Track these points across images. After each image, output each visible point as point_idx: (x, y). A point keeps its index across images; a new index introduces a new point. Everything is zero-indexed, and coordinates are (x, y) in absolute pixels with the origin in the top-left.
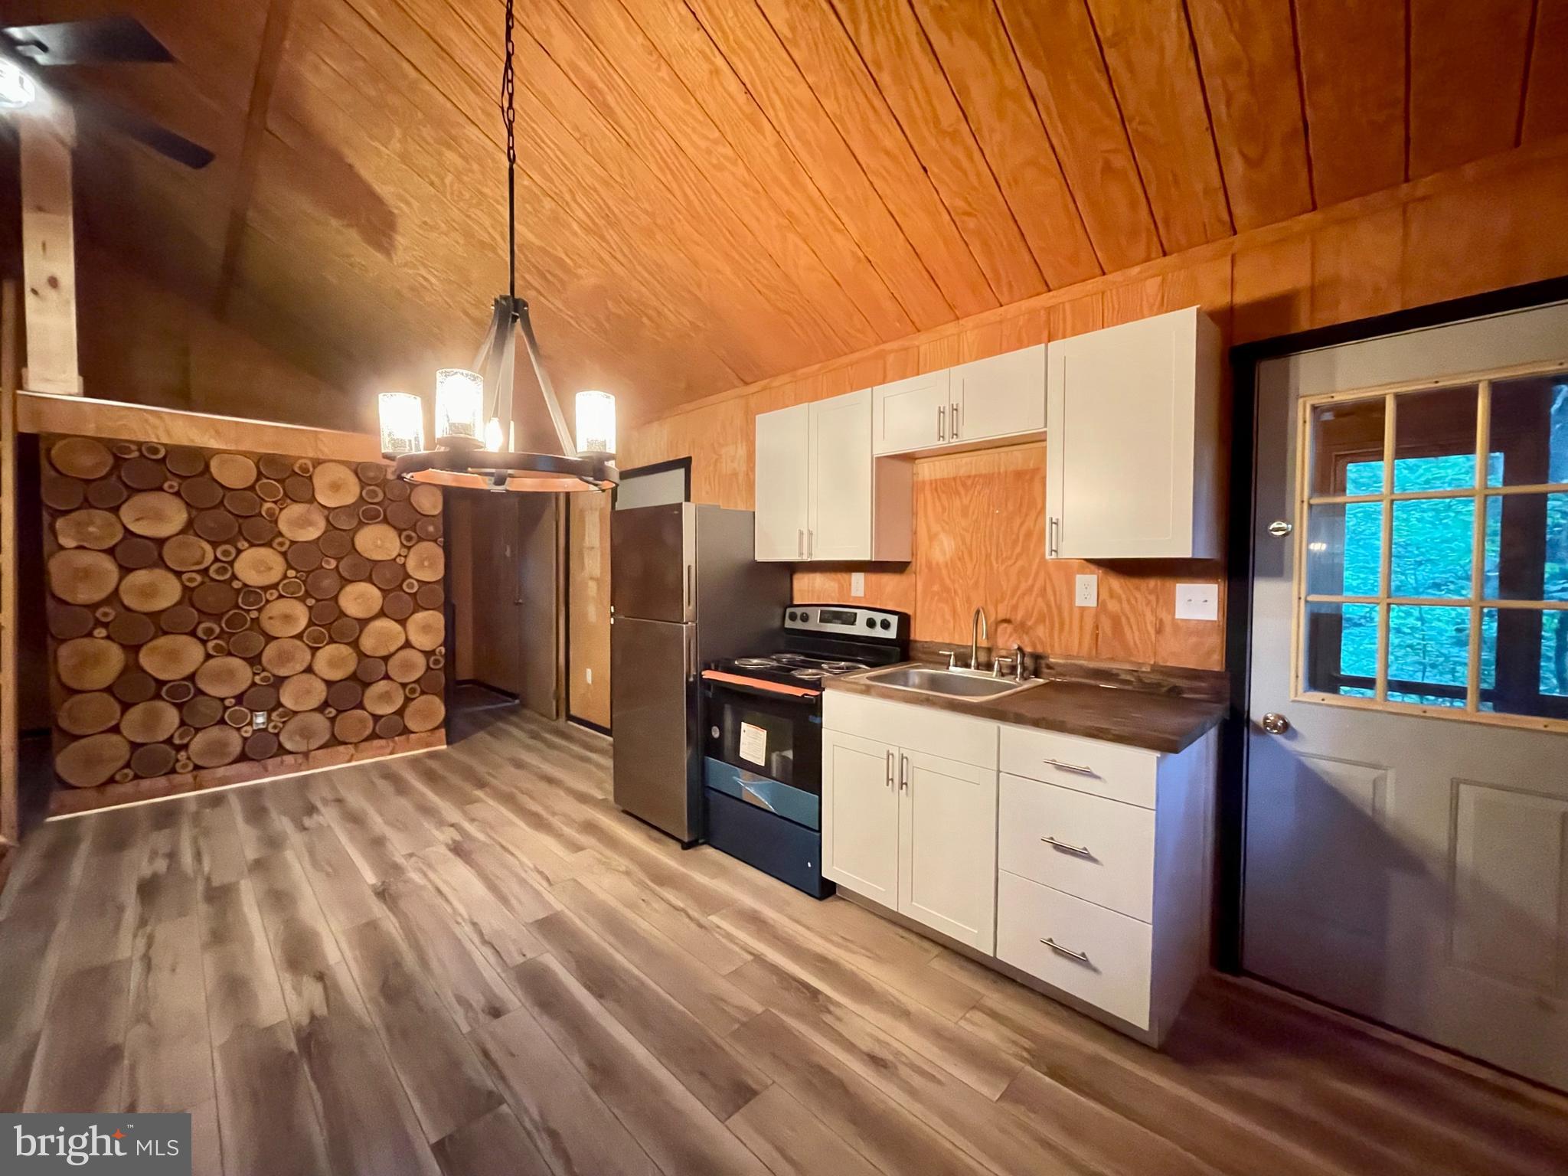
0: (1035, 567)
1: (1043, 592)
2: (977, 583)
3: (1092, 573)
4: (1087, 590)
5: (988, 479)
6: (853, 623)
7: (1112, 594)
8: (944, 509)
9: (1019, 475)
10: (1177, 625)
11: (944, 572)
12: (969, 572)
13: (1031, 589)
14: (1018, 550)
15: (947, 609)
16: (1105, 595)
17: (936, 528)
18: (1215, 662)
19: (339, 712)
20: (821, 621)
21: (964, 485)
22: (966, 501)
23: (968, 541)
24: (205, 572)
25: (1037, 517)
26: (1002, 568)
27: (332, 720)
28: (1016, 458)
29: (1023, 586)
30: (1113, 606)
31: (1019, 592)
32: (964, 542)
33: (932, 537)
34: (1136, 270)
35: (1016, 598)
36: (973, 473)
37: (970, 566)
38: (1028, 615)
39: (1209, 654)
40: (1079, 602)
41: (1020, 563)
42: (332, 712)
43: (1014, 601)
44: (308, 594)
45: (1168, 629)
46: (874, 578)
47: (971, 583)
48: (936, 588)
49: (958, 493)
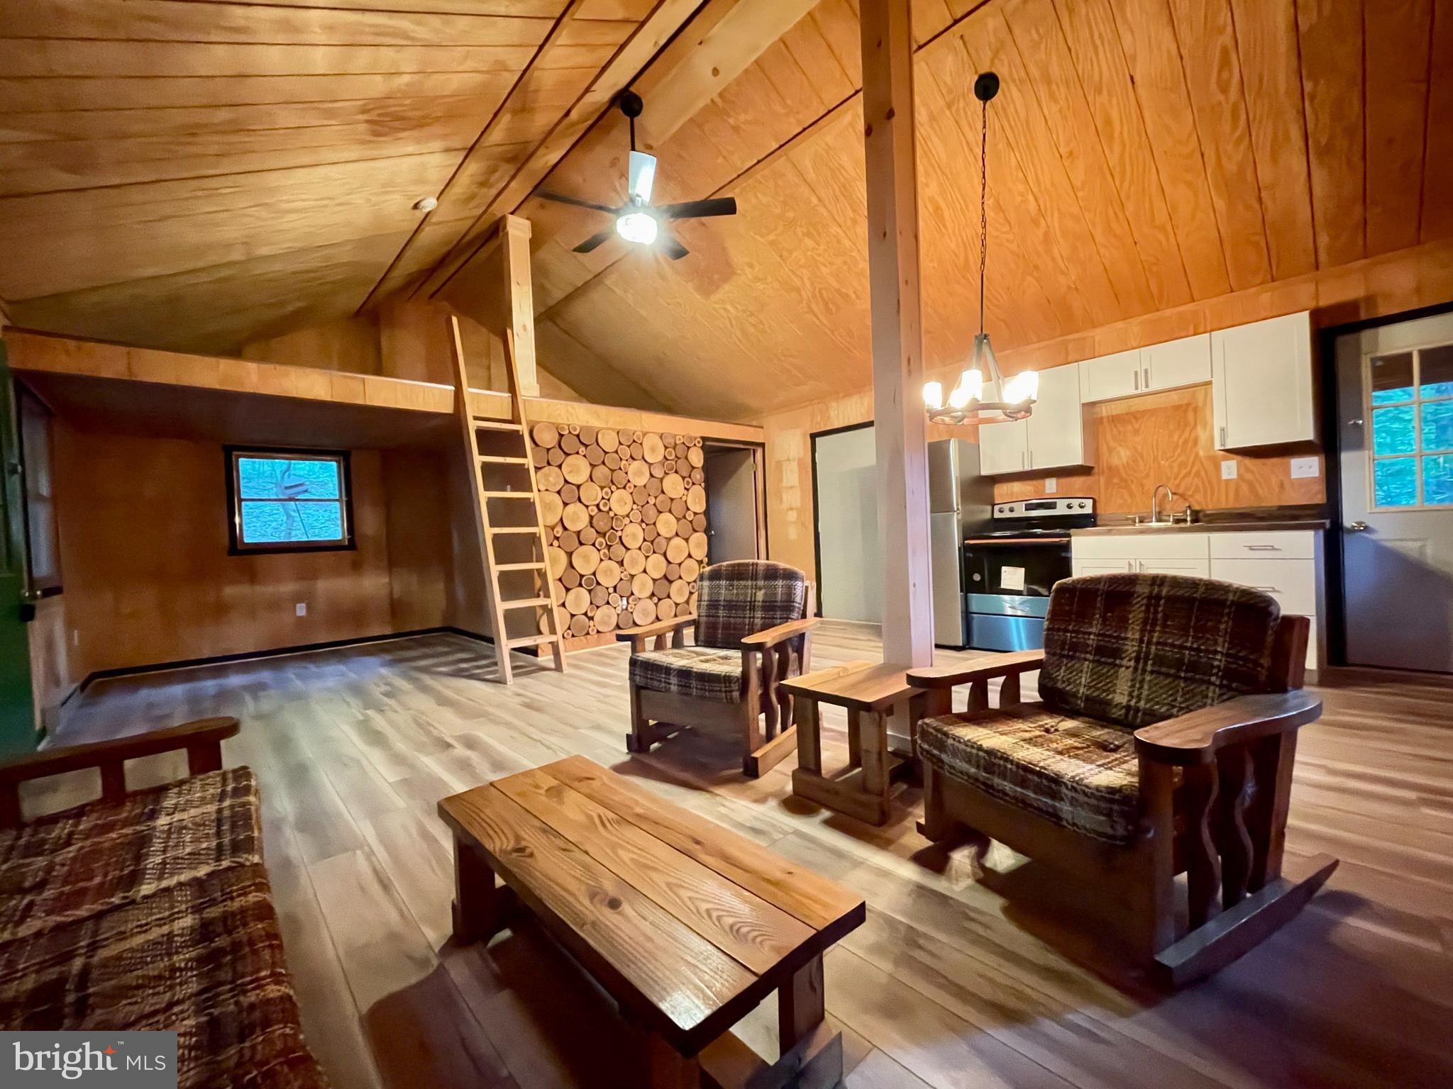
0: (1191, 460)
1: (1197, 474)
2: (1147, 474)
3: (1232, 457)
4: (1230, 469)
5: (1155, 412)
6: (1055, 508)
7: (1247, 469)
8: (1120, 433)
9: (1177, 407)
10: (1292, 482)
11: (1122, 470)
12: (1141, 468)
13: (1189, 473)
14: (1179, 451)
16: (1242, 470)
17: (1112, 444)
18: (1320, 498)
19: (659, 600)
20: (1026, 510)
22: (1137, 426)
23: (1139, 450)
24: (598, 506)
25: (1191, 432)
26: (1167, 464)
27: (656, 604)
29: (1184, 472)
30: (1249, 476)
31: (1181, 476)
32: (1136, 451)
33: (1110, 450)
34: (1253, 290)
36: (1142, 409)
38: (1187, 489)
39: (1316, 494)
40: (1225, 477)
41: (1180, 459)
42: (655, 600)
43: (1177, 482)
44: (642, 521)
45: (1287, 485)
46: (1065, 481)
48: (1116, 480)
49: (1131, 423)
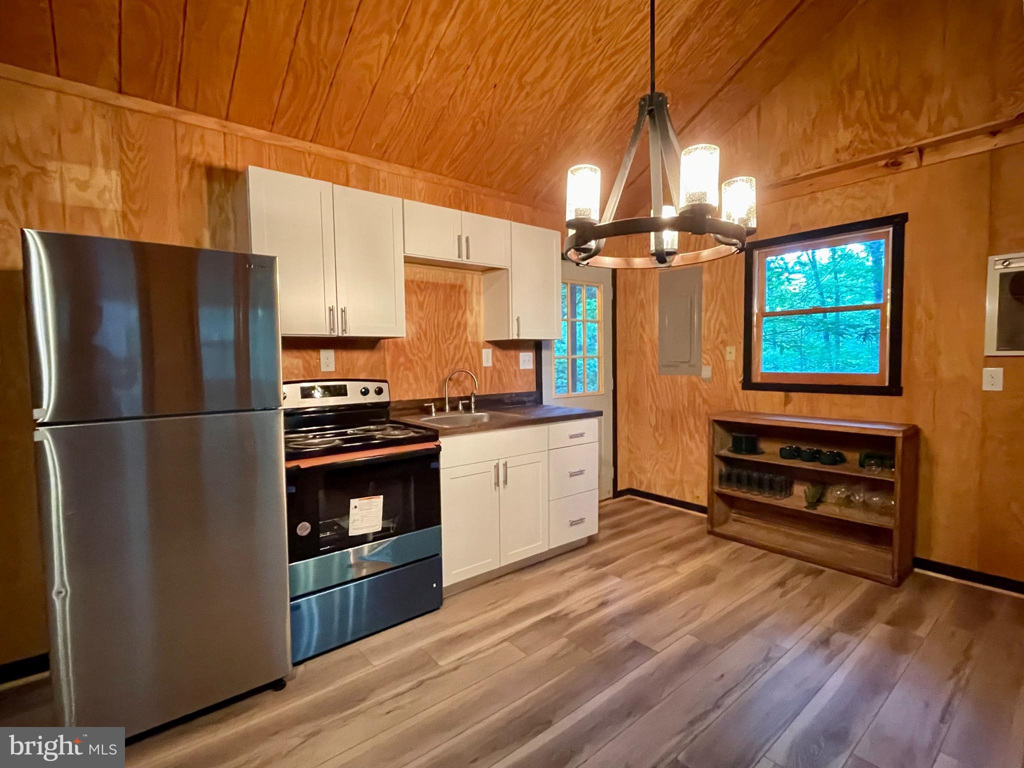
0: (463, 344)
1: (467, 359)
2: (430, 355)
3: (489, 348)
4: (487, 357)
5: (436, 286)
6: (345, 394)
7: (498, 359)
9: (453, 287)
10: (521, 372)
11: (407, 348)
12: (425, 348)
13: (461, 358)
14: (454, 334)
15: (411, 376)
16: (495, 360)
18: (534, 387)
21: (419, 287)
22: (421, 299)
23: (424, 327)
25: (463, 315)
26: (445, 346)
28: (451, 276)
29: (457, 356)
30: (498, 366)
31: (456, 360)
32: (420, 326)
35: (454, 364)
36: (425, 280)
37: (425, 344)
39: (532, 384)
40: (485, 364)
41: (455, 342)
45: (518, 374)
46: (345, 354)
47: (426, 355)
48: (402, 360)
49: (416, 292)
